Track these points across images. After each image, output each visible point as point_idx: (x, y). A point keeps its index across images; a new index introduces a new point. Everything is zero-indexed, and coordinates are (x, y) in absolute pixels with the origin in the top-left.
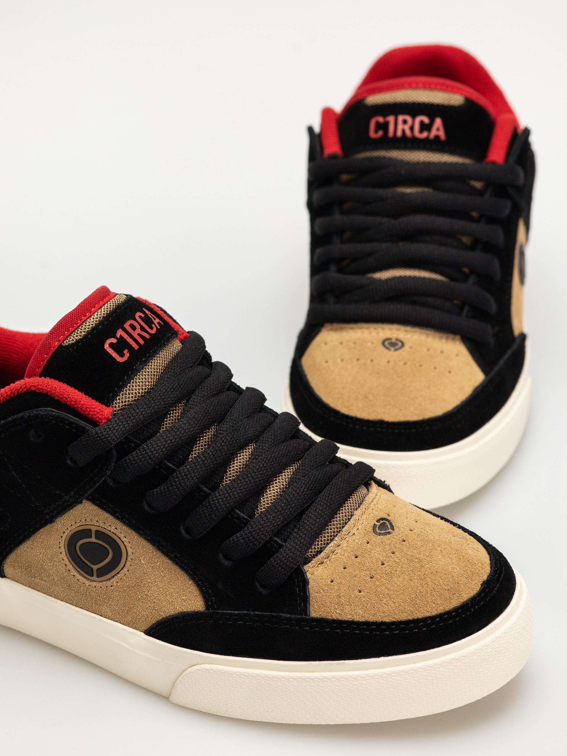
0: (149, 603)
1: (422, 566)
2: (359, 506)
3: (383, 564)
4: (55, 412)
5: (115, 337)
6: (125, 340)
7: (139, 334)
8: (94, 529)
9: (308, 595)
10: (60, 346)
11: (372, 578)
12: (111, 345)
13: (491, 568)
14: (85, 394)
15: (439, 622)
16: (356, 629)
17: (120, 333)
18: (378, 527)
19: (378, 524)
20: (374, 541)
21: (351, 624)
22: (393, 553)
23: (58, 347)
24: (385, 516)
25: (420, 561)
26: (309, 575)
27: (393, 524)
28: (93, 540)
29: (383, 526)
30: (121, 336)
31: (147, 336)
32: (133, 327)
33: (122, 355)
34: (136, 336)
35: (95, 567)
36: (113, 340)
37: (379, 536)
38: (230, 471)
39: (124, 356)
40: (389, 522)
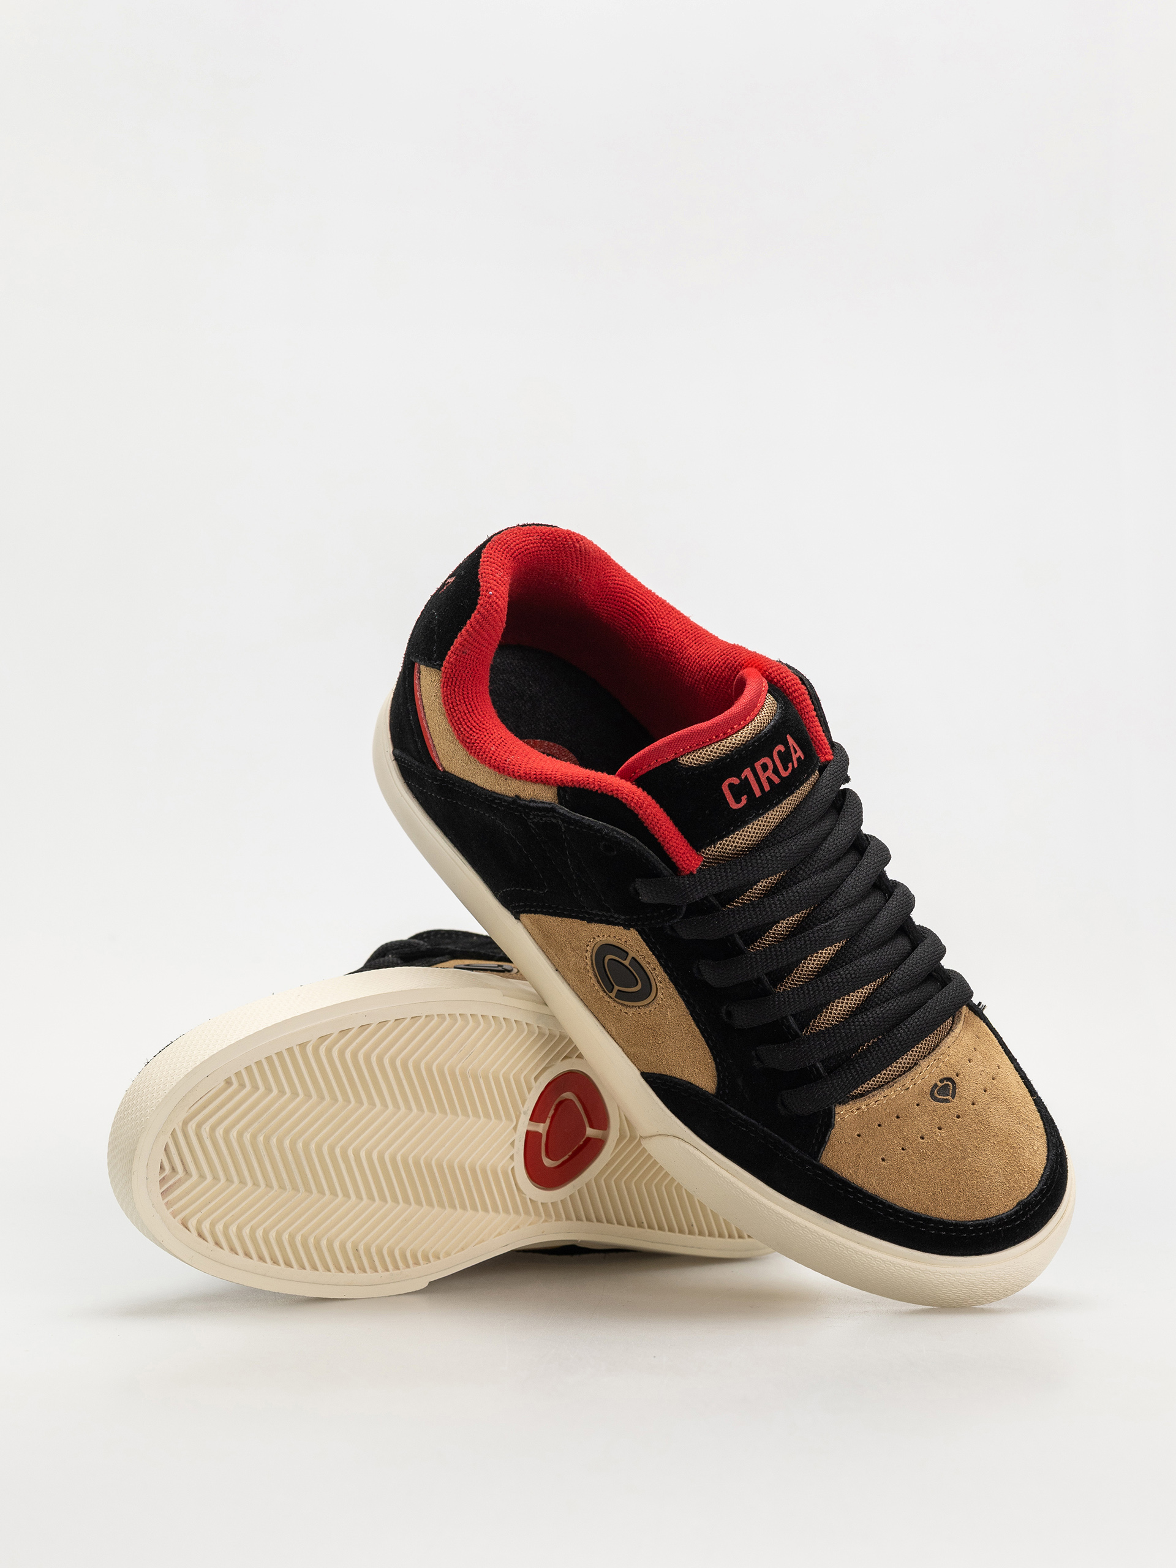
0: (658, 1053)
1: (964, 1158)
2: (929, 1053)
3: (922, 1138)
4: (637, 844)
5: (739, 777)
6: (749, 784)
7: (768, 778)
8: (631, 955)
9: (827, 1140)
10: (675, 761)
11: (903, 1149)
12: (731, 786)
13: (1040, 1182)
14: (679, 830)
15: (952, 1231)
16: (860, 1199)
17: (747, 773)
18: (938, 1088)
19: (940, 1084)
20: (925, 1106)
21: (858, 1191)
22: (940, 1129)
23: (672, 761)
24: (953, 1075)
25: (964, 1151)
26: (838, 1119)
27: (957, 1090)
28: (627, 963)
29: (944, 1090)
30: (746, 777)
31: (776, 780)
32: (765, 767)
33: (738, 801)
34: (763, 780)
35: (617, 988)
36: (735, 781)
37: (934, 1102)
38: (803, 967)
39: (739, 803)
40: (953, 1085)
